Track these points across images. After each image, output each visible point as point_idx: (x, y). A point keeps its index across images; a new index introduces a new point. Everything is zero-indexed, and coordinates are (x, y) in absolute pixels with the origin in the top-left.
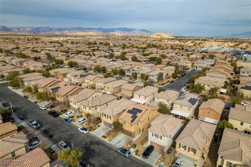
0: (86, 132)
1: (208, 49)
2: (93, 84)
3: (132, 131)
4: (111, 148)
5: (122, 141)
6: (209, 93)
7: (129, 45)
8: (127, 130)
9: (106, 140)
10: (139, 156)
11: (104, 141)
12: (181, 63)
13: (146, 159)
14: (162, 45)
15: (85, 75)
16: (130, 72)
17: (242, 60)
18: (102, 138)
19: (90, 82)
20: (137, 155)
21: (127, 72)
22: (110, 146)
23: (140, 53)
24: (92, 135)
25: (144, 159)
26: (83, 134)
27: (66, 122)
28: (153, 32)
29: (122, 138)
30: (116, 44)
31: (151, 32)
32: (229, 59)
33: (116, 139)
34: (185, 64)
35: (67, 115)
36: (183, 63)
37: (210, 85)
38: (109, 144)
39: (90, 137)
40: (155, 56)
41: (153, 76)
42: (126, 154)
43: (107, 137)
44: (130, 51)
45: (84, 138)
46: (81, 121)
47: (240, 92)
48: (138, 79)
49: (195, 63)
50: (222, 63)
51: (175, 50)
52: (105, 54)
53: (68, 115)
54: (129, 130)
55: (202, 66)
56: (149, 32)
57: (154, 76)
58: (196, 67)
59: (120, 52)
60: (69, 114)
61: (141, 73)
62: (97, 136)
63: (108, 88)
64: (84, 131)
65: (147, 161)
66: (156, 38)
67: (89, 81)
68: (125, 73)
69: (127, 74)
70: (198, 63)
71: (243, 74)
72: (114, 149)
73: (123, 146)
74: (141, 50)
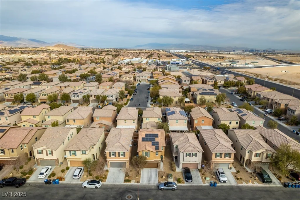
0: (99, 184)
1: (130, 61)
2: (39, 121)
3: (158, 161)
4: (148, 188)
5: (151, 176)
6: (176, 104)
7: (30, 61)
8: (152, 161)
9: (133, 183)
10: (183, 183)
11: (132, 186)
12: (124, 78)
13: (191, 183)
14: (76, 59)
15: (16, 109)
16: (78, 95)
17: (167, 70)
18: (125, 183)
19: (34, 119)
20: (181, 183)
21: (73, 96)
22: (145, 188)
23: (61, 70)
24: (109, 186)
25: (190, 183)
26: (96, 190)
27: (48, 185)
28: (48, 43)
29: (148, 173)
30: (6, 60)
31: (45, 42)
32: (160, 70)
33: (143, 177)
34: (128, 79)
35: (43, 175)
36: (126, 77)
37: (176, 96)
38: (142, 186)
39: (110, 188)
40: (83, 73)
41: (111, 97)
42: (174, 186)
43: (130, 179)
44: (42, 69)
45: (104, 194)
46: (78, 175)
47: (203, 98)
48: (91, 103)
49: (137, 77)
50: (159, 74)
51: (99, 64)
52: (6, 75)
53: (45, 174)
54: (155, 161)
55: (145, 79)
56: (42, 43)
57: (113, 96)
58: (139, 80)
59: (29, 71)
60: (46, 171)
61: (94, 94)
62: (117, 183)
63: (74, 120)
64: (97, 184)
65: (194, 184)
66: (58, 50)
67: (32, 117)
68: (70, 98)
69: (73, 98)
70: (140, 77)
71: (185, 82)
72: (152, 188)
73: (158, 181)
74: (55, 66)
